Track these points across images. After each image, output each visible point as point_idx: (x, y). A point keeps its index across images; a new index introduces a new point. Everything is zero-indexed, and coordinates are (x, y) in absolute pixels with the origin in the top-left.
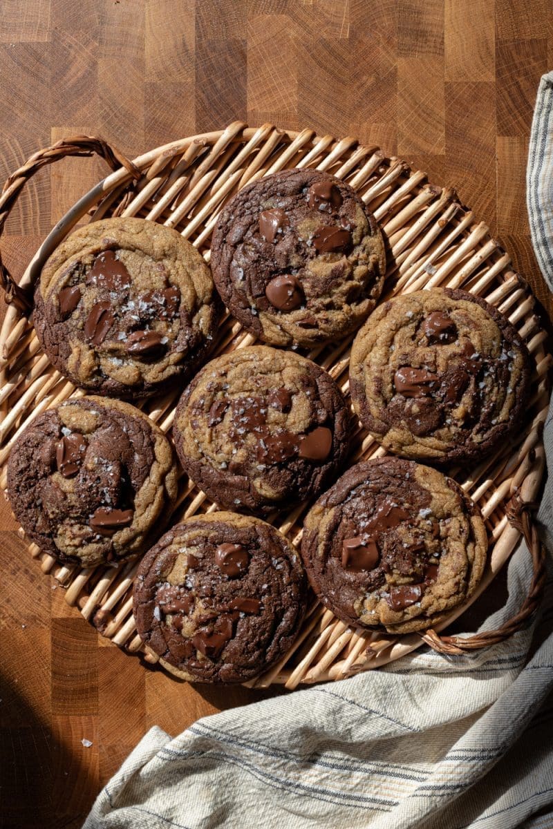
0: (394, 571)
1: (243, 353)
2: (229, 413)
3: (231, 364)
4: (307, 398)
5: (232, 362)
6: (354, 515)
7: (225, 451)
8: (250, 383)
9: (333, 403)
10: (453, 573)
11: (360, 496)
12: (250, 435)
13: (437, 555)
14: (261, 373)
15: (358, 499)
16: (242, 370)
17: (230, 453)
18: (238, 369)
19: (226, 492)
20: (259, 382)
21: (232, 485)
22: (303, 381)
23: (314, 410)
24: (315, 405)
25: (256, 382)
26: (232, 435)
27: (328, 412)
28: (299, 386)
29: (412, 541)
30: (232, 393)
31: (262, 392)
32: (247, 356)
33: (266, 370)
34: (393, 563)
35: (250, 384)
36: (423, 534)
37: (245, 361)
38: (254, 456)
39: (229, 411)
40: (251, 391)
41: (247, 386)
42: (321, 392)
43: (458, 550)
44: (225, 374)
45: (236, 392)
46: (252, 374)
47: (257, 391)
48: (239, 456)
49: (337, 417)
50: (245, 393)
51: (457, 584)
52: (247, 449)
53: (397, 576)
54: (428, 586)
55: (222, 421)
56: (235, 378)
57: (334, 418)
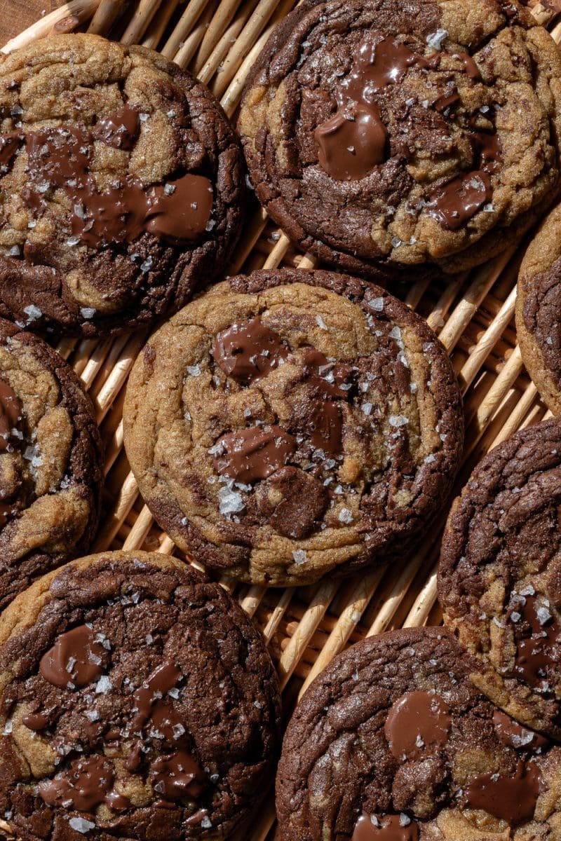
0: (419, 154)
1: (50, 48)
2: (23, 156)
3: (27, 69)
4: (169, 123)
5: (30, 65)
6: (319, 79)
7: (16, 225)
8: (63, 103)
9: (215, 133)
10: (527, 138)
11: (319, 46)
12: (60, 193)
13: (486, 110)
14: (82, 85)
15: (318, 53)
16: (48, 78)
17: (25, 228)
18: (40, 79)
19: (18, 295)
20: (79, 101)
21: (31, 282)
22: (162, 92)
23: (180, 144)
24: (181, 136)
25: (74, 101)
26: (27, 196)
27: (206, 149)
28: (154, 101)
29: (435, 94)
30: (30, 122)
31: (86, 119)
32: (58, 54)
33: (91, 80)
34: (414, 139)
35: (64, 105)
36: (452, 78)
37: (53, 63)
38: (65, 231)
39: (23, 154)
40: (65, 117)
41: (58, 110)
42: (194, 113)
43: (523, 97)
44: (16, 88)
45: (37, 120)
46: (67, 87)
47: (76, 118)
48: (40, 230)
49: (221, 159)
50: (54, 121)
51: (539, 156)
52: (53, 218)
53: (428, 161)
54: (492, 173)
55: (10, 171)
56: (35, 93)
57: (217, 162)
